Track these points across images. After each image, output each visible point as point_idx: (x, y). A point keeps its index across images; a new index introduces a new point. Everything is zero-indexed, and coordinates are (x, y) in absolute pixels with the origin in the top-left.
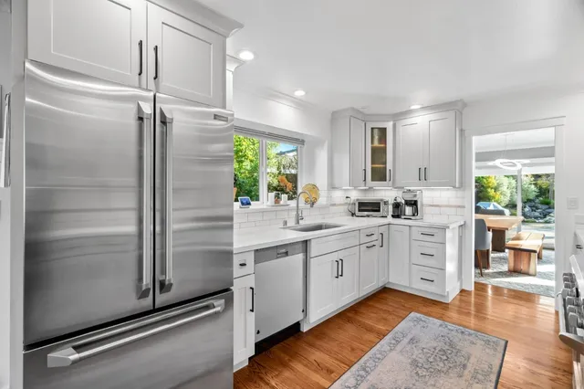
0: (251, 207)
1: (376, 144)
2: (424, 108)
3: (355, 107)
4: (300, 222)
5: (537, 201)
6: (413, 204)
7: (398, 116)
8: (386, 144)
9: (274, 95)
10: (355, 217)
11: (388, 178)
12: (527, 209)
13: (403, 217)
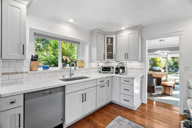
0: (49, 70)
1: (109, 44)
2: (127, 29)
3: (99, 28)
4: (72, 76)
5: (174, 66)
6: (123, 68)
7: (117, 33)
8: (113, 44)
9: (59, 21)
10: (101, 73)
11: (113, 58)
12: (170, 69)
13: (119, 73)
